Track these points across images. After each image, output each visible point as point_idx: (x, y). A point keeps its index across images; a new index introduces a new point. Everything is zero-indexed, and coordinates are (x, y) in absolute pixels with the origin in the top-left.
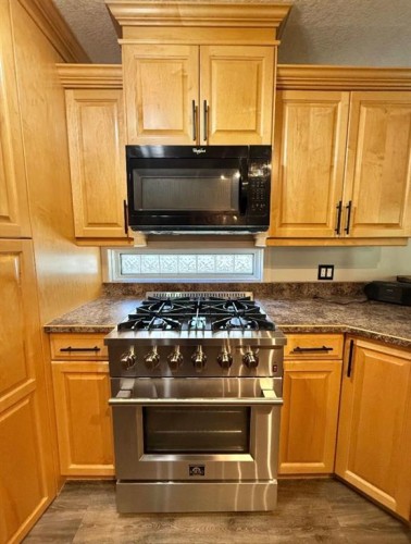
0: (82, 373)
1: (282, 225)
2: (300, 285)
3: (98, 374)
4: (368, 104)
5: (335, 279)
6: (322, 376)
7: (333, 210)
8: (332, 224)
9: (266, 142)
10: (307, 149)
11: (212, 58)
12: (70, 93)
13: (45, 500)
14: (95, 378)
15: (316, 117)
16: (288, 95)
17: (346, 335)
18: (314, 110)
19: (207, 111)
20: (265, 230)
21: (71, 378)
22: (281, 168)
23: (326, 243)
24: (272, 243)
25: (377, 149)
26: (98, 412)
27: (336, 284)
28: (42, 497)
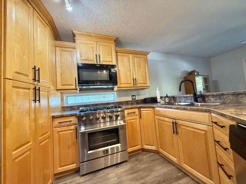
0: (64, 131)
1: (121, 84)
2: (127, 102)
3: (70, 130)
4: (136, 57)
5: (136, 99)
6: (135, 120)
7: (132, 80)
8: (132, 83)
9: (115, 64)
10: (124, 66)
11: (100, 45)
12: (57, 48)
13: (50, 181)
14: (69, 132)
15: (125, 59)
16: (118, 54)
17: (138, 108)
18: (125, 57)
19: (99, 56)
20: (117, 85)
21: (60, 133)
22: (119, 70)
23: (132, 88)
24: (119, 89)
25: (139, 66)
26: (70, 144)
27: (137, 101)
28: (49, 180)
